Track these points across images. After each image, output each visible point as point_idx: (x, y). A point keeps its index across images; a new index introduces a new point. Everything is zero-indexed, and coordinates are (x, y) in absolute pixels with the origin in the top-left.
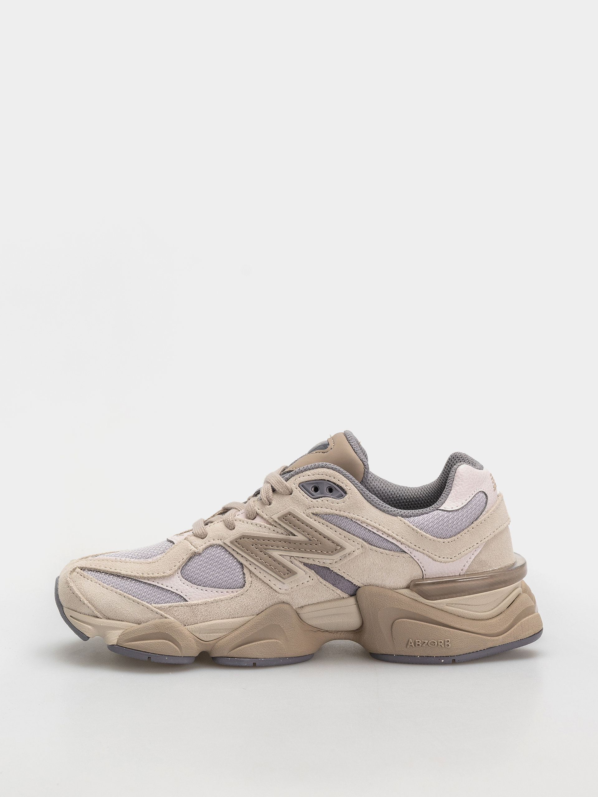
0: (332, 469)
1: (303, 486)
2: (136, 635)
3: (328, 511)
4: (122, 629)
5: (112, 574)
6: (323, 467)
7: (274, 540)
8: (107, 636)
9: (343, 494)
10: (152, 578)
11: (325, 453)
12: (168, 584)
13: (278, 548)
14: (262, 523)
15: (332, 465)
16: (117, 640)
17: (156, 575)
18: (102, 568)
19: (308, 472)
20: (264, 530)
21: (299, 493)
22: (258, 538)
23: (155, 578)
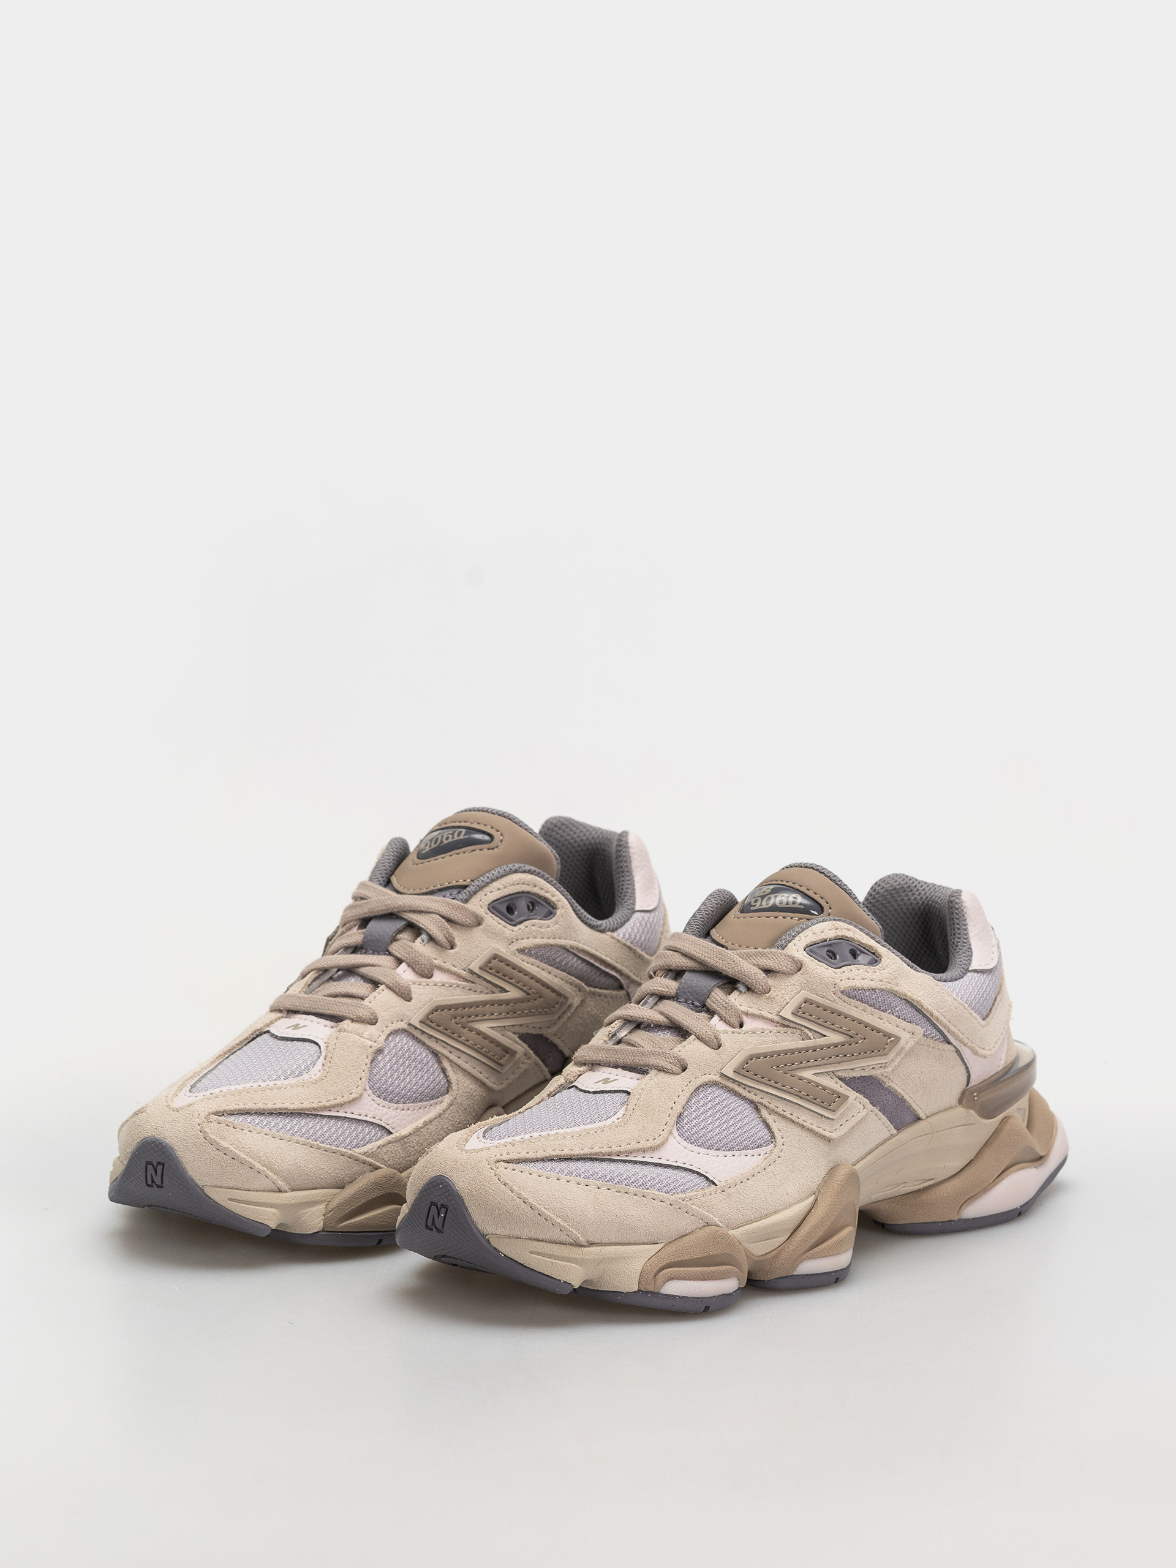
0: (529, 872)
1: (493, 907)
2: (353, 1207)
3: (539, 941)
4: (322, 1202)
5: (271, 1113)
6: (516, 871)
7: (476, 1004)
8: (303, 1219)
9: (551, 909)
10: (334, 1106)
11: (493, 849)
12: (361, 1112)
13: (483, 1017)
14: (453, 981)
15: (528, 867)
16: (322, 1222)
17: (339, 1100)
18: (250, 1106)
19: (496, 884)
20: (458, 991)
21: (492, 921)
22: (456, 1007)
23: (341, 1105)
